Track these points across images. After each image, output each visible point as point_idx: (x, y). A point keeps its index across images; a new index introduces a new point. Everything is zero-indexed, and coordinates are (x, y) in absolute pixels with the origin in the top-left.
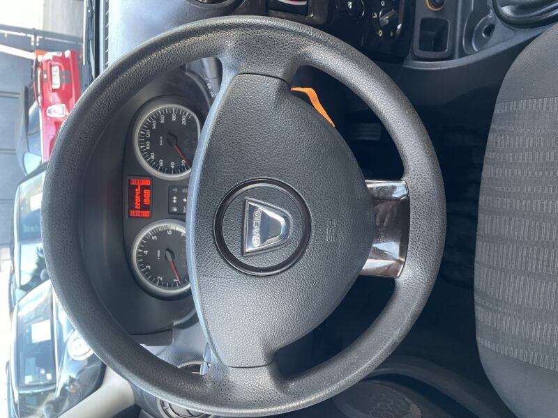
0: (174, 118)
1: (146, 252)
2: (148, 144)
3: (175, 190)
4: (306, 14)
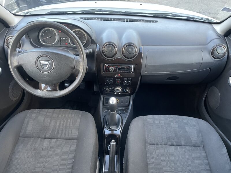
0: (84, 39)
1: (50, 31)
2: (77, 32)
3: (66, 39)
4: (103, 71)
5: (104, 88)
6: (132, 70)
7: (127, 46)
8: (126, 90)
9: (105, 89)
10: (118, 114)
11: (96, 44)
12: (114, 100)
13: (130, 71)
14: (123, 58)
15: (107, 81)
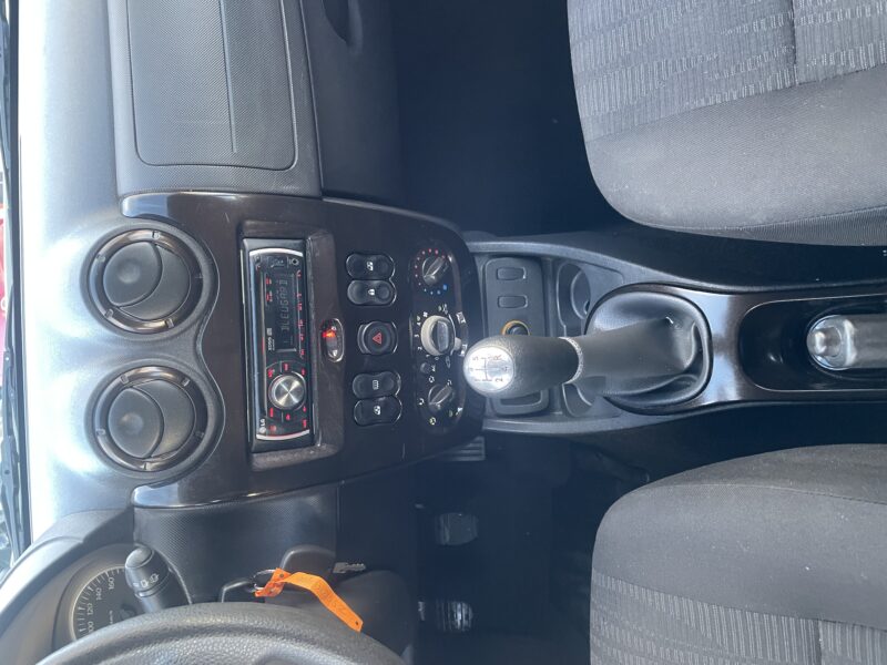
4: (312, 444)
5: (433, 421)
6: (283, 257)
7: (107, 305)
8: (437, 285)
9: (442, 415)
10: (591, 314)
11: (131, 507)
12: (480, 364)
13: (294, 269)
14: (201, 319)
15: (378, 410)
